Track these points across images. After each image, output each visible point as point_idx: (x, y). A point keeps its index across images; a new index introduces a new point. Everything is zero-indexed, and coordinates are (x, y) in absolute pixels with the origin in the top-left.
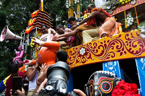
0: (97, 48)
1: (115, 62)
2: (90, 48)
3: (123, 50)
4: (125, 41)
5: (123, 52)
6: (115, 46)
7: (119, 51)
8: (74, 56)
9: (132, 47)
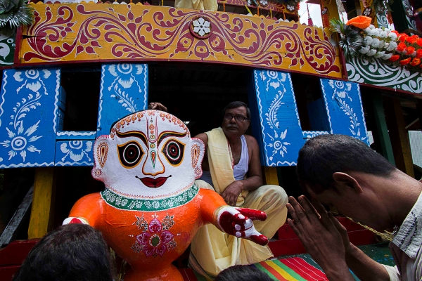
0: (242, 33)
1: (284, 75)
2: (224, 27)
3: (298, 55)
4: (303, 40)
5: (298, 59)
6: (284, 43)
7: (291, 56)
8: (171, 29)
9: (314, 55)
